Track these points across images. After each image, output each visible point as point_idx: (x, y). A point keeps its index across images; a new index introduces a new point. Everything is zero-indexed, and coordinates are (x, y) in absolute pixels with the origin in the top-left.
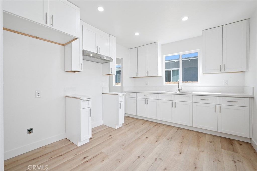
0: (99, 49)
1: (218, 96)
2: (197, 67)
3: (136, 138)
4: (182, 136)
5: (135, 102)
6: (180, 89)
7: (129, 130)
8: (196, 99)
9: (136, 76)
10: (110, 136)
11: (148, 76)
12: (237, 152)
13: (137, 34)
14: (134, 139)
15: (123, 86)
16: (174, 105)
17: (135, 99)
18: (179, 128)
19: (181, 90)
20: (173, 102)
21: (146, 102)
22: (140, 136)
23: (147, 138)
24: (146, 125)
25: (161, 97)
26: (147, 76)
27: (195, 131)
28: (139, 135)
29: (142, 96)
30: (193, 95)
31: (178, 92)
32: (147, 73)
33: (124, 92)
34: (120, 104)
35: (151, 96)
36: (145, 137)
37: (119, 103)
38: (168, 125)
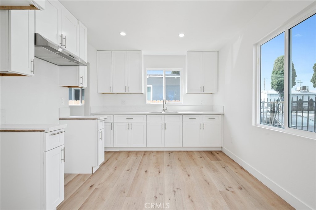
0: (64, 40)
1: (202, 115)
2: (179, 86)
3: (134, 177)
4: (178, 159)
5: (111, 128)
6: (165, 108)
7: (115, 170)
8: (186, 119)
9: (110, 91)
10: (91, 186)
11: (128, 92)
12: (220, 160)
13: (123, 34)
14: (133, 179)
15: (90, 106)
16: (164, 127)
17: (111, 124)
18: (169, 152)
19: (166, 110)
20: (164, 123)
21: (130, 127)
22: (137, 172)
23: (146, 171)
24: (133, 157)
25: (150, 118)
26: (126, 92)
27: (184, 151)
28: (134, 172)
29: (123, 119)
30: (182, 115)
31: (163, 113)
32: (127, 88)
33: (91, 115)
34: (101, 133)
35: (136, 119)
36: (143, 172)
37: (100, 131)
38: (157, 151)
